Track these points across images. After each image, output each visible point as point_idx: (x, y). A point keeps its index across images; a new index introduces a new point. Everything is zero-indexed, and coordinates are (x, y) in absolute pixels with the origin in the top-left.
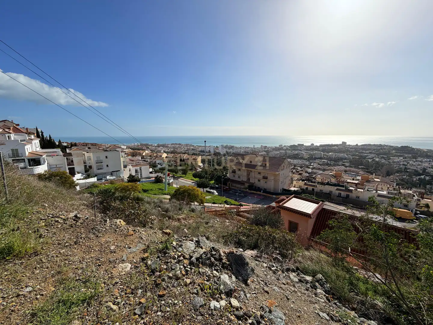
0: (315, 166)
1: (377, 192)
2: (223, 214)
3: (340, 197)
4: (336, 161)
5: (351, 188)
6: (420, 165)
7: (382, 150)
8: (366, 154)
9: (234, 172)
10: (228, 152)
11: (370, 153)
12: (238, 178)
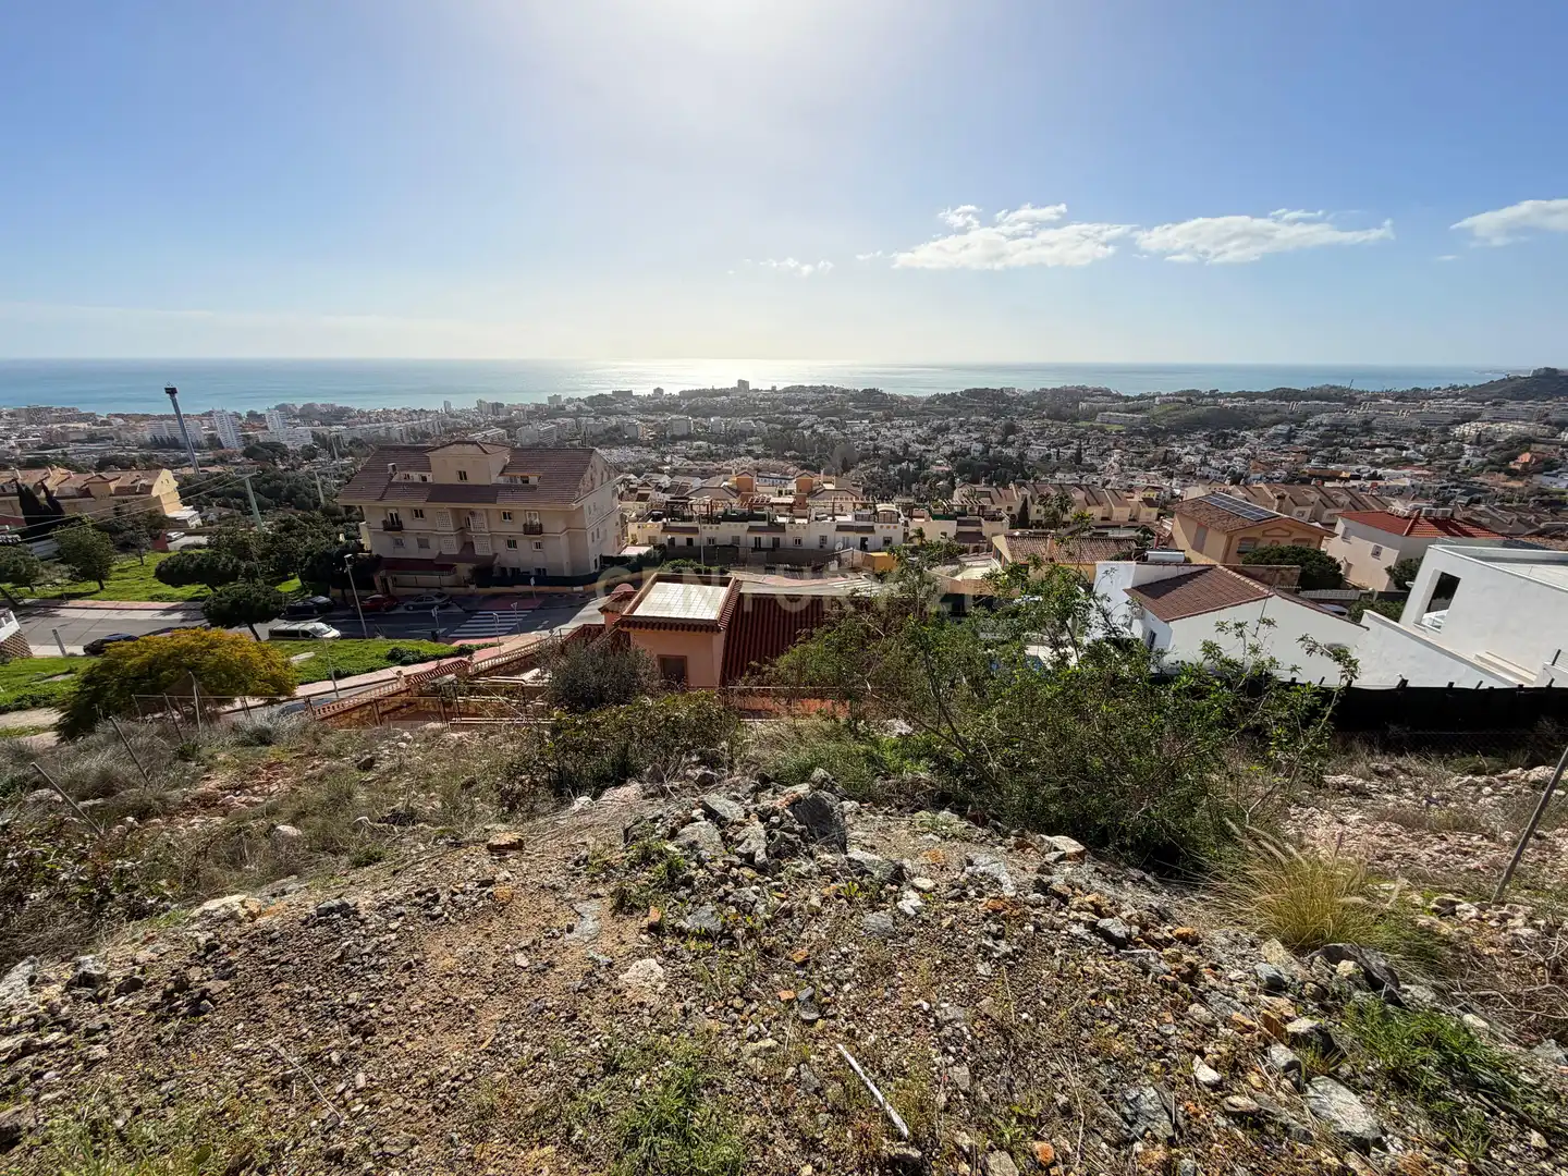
0: (676, 465)
1: (834, 520)
2: (402, 707)
3: (761, 549)
4: (732, 441)
5: (780, 520)
6: (898, 436)
7: (830, 403)
8: (796, 417)
9: (394, 525)
10: (325, 439)
11: (806, 411)
12: (421, 546)
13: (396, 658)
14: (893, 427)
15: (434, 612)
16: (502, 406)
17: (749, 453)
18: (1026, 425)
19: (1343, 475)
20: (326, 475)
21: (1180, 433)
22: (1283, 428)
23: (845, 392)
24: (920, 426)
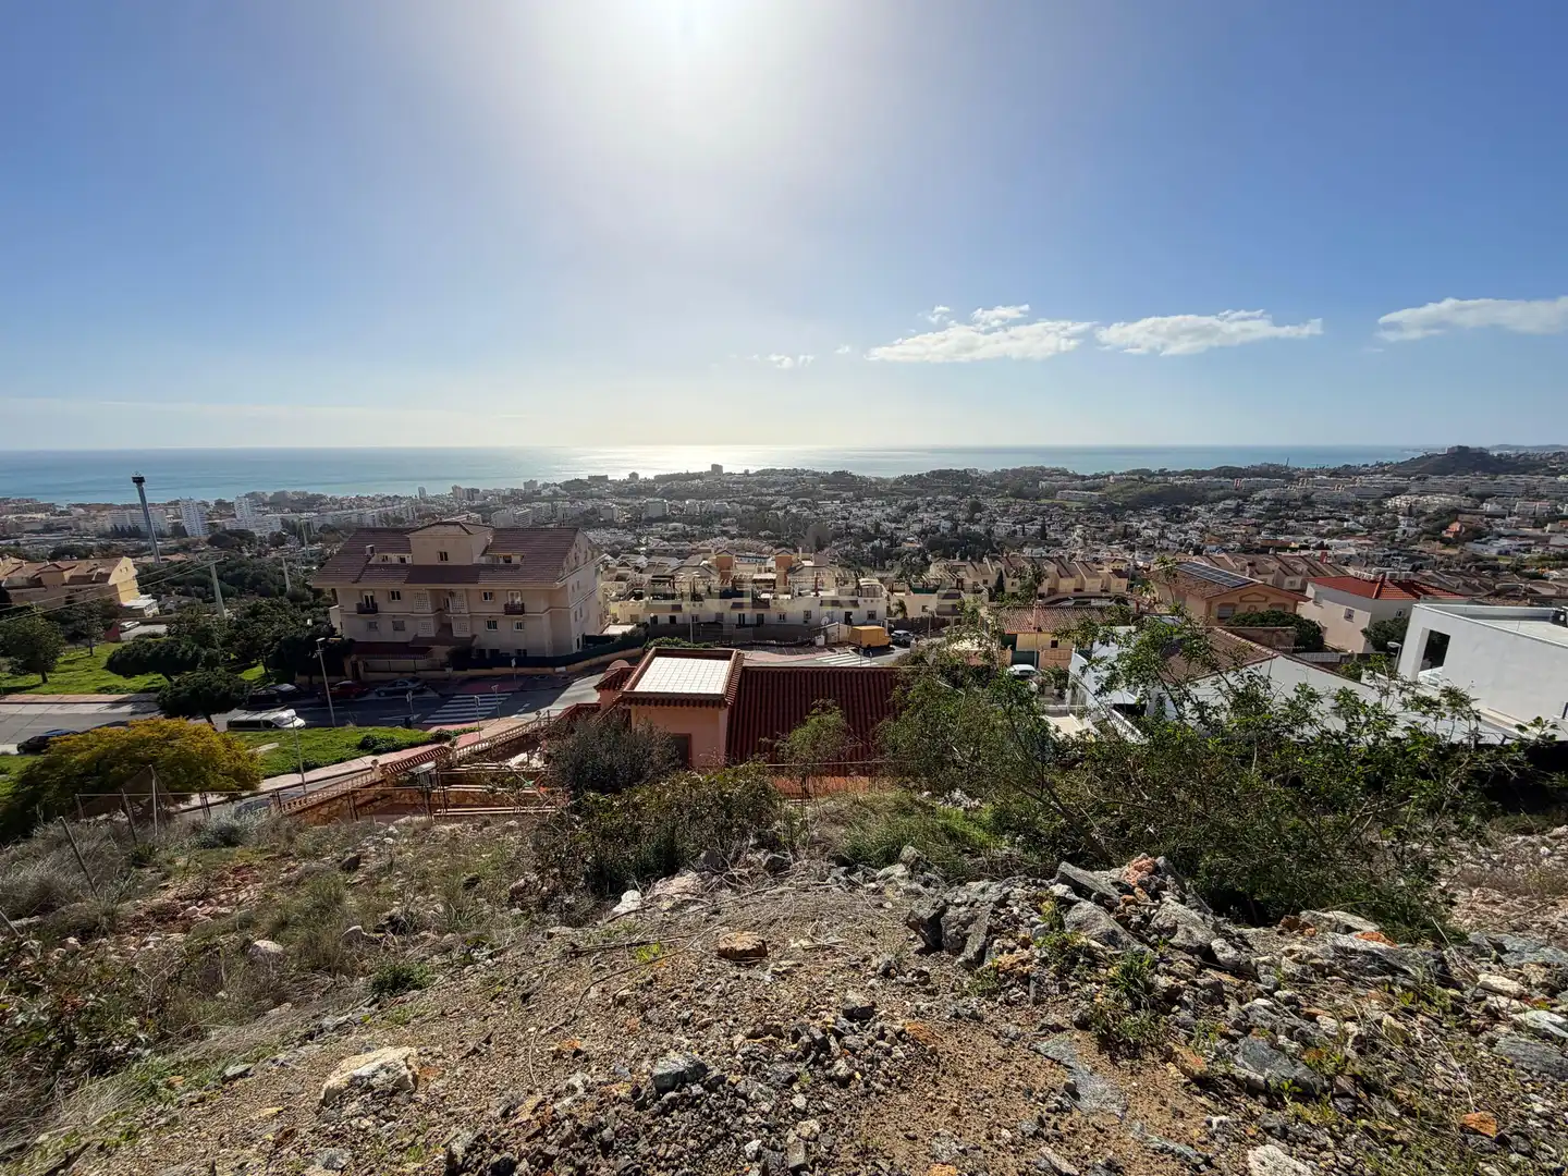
0: (653, 547)
1: (817, 595)
2: (376, 799)
3: (745, 625)
4: (706, 523)
5: (764, 596)
6: (869, 516)
7: (800, 485)
8: (770, 498)
9: (368, 608)
10: (294, 526)
11: (778, 493)
12: (396, 629)
13: (367, 747)
14: (863, 506)
15: (409, 697)
16: (478, 491)
17: (724, 533)
18: (991, 503)
19: (1293, 545)
20: (294, 561)
21: (1135, 509)
22: (1231, 503)
23: (816, 474)
24: (890, 505)
